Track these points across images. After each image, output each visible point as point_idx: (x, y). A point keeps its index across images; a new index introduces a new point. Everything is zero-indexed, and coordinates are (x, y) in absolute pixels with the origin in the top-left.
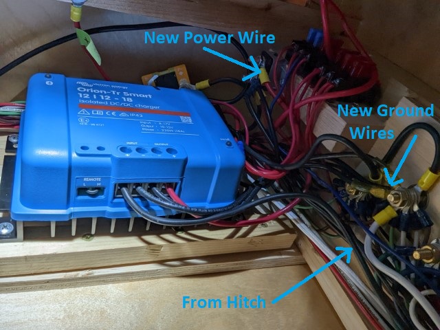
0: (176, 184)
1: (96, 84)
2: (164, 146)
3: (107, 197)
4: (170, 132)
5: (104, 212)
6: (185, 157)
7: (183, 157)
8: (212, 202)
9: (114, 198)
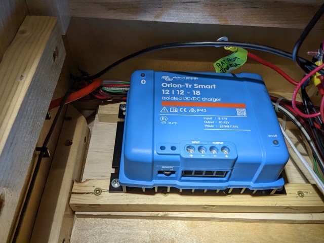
0: (227, 172)
1: (175, 77)
2: (219, 145)
3: (177, 176)
4: (226, 128)
5: (175, 185)
6: (235, 157)
7: (234, 157)
8: (256, 182)
9: (182, 176)
